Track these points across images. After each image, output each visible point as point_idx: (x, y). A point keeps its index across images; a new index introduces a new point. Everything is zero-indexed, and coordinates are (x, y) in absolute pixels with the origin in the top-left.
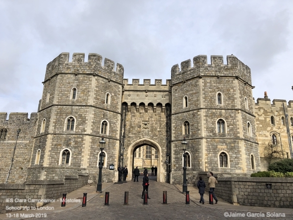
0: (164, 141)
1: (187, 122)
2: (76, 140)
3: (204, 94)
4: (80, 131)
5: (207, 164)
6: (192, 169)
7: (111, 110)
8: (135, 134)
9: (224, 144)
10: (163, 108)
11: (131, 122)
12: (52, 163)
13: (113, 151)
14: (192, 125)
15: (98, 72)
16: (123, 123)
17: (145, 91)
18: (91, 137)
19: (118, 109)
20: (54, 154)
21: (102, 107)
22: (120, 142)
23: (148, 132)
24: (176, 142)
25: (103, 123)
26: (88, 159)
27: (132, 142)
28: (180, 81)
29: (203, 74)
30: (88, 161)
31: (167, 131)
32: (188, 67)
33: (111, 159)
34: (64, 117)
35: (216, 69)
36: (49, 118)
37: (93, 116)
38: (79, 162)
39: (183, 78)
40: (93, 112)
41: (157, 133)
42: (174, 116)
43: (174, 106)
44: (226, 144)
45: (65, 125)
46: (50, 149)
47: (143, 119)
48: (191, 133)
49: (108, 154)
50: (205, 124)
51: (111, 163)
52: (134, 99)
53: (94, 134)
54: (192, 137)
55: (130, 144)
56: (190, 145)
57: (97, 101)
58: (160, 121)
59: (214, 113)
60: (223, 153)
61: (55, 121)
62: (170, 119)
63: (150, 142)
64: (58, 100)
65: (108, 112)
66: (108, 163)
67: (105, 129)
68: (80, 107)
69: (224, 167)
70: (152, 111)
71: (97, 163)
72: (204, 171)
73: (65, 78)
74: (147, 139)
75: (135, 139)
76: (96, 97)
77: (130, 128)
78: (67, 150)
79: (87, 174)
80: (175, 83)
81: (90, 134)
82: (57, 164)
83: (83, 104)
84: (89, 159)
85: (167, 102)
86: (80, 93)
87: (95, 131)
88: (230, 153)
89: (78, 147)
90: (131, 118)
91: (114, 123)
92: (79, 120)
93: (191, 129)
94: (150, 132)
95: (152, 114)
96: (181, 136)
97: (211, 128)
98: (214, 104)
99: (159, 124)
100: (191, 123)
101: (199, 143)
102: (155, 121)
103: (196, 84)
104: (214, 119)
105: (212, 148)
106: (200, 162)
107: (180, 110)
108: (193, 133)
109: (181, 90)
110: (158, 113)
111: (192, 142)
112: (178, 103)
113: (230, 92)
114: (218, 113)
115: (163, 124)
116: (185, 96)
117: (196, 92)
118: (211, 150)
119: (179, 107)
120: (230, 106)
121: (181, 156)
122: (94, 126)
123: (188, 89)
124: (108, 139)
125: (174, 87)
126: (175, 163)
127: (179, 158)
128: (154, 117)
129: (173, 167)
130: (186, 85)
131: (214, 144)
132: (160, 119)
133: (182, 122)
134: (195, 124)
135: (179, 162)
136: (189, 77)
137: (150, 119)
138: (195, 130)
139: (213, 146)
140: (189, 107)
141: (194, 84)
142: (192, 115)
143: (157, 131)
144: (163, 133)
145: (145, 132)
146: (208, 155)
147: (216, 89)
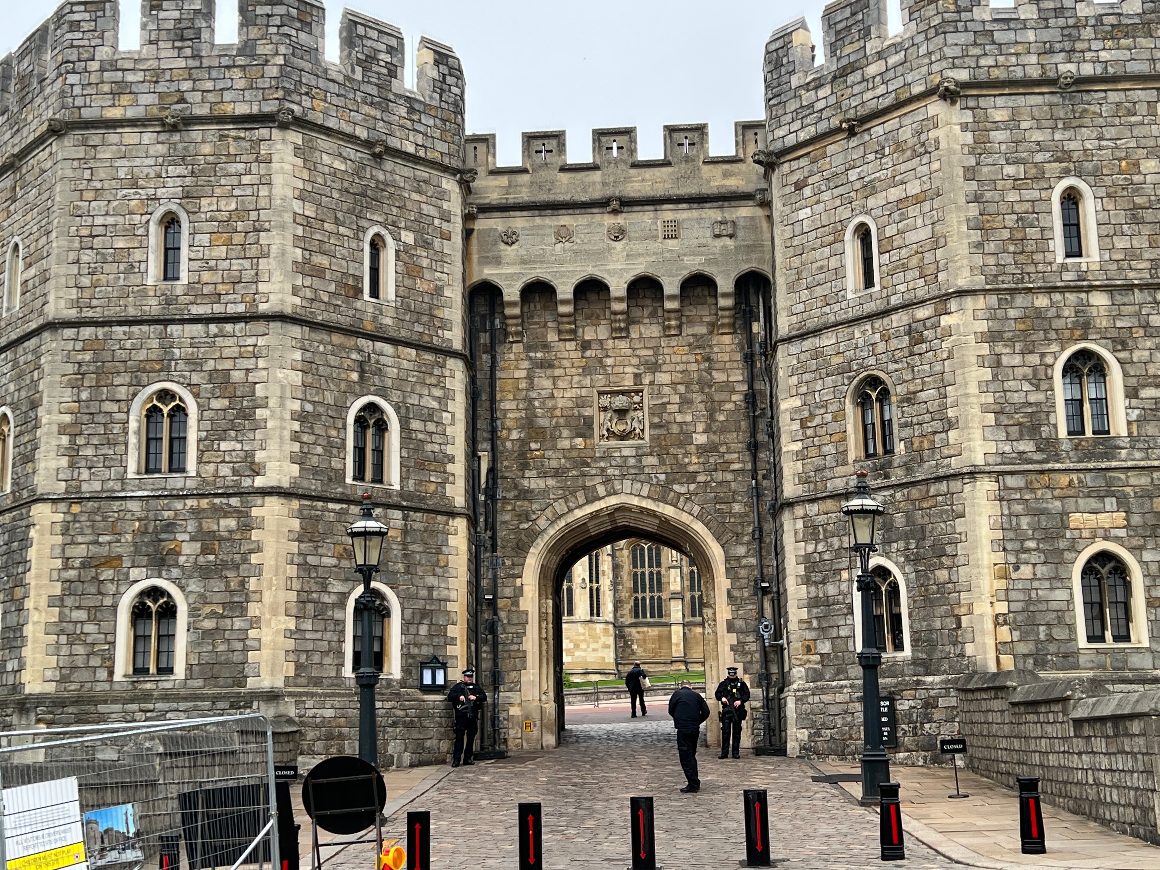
0: (737, 508)
1: (874, 381)
2: (210, 525)
3: (977, 198)
4: (225, 470)
5: (1004, 630)
6: (915, 661)
7: (404, 334)
8: (557, 473)
9: (1110, 503)
10: (723, 302)
11: (531, 400)
12: (73, 668)
13: (431, 581)
14: (909, 399)
15: (307, 102)
16: (483, 412)
17: (602, 204)
18: (295, 504)
19: (445, 325)
20: (82, 615)
21: (344, 321)
22: (473, 522)
23: (639, 457)
24: (813, 509)
25: (360, 421)
26: (289, 634)
27: (542, 523)
28: (823, 127)
29: (963, 75)
30: (290, 644)
31: (754, 448)
32: (866, 34)
33: (423, 630)
34: (122, 392)
35: (1046, 35)
36: (34, 405)
37: (297, 378)
38: (237, 657)
39: (838, 105)
40: (298, 355)
41: (694, 462)
42: (794, 348)
43: (791, 288)
44: (1123, 503)
45: (133, 439)
46: (57, 589)
47: (600, 380)
48: (900, 448)
49: (404, 599)
50: (984, 387)
51: (426, 651)
52: (541, 259)
53: (314, 486)
54: (908, 467)
55: (534, 535)
56: (899, 520)
57: (317, 283)
58: (705, 384)
59: (1039, 314)
60: (1103, 557)
61: (67, 418)
62: (770, 373)
63: (652, 514)
64: (74, 294)
65: (388, 349)
66: (406, 655)
67: (379, 453)
68: (213, 328)
69: (1109, 642)
70: (655, 330)
71: (340, 654)
72: (993, 668)
73: (105, 153)
74: (635, 501)
75: (560, 507)
76: (306, 262)
77: (523, 443)
78: (155, 592)
79: (290, 721)
80: (791, 140)
81: (286, 484)
82: (102, 674)
83: (231, 309)
84: (297, 634)
85: (745, 267)
86: (204, 239)
87: (315, 471)
88: (1147, 556)
89: (224, 565)
90: (530, 378)
91: (429, 416)
92: (216, 404)
93: (903, 420)
94: (651, 454)
95: (656, 349)
96: (840, 470)
97: (1024, 410)
98: (1038, 257)
99: (702, 407)
100: (899, 389)
101: (952, 504)
102: (679, 386)
103: (923, 137)
104: (1043, 355)
105: (1034, 530)
106: (963, 618)
107: (827, 309)
108: (912, 444)
109: (832, 185)
110: (692, 335)
111: (908, 499)
112: (815, 266)
113: (1136, 178)
114: (1066, 313)
115: (729, 406)
116: (857, 221)
117: (926, 187)
118: (1031, 544)
119: (819, 291)
120: (1140, 266)
121: (844, 586)
122: (305, 438)
123: (873, 176)
124: (397, 514)
125: (786, 167)
126: (813, 635)
127: (831, 599)
128: (668, 361)
129: (801, 660)
130: (861, 151)
131: (1045, 505)
132: (704, 374)
133: (846, 382)
134: (922, 390)
135: (833, 627)
136: (878, 97)
137: (646, 380)
138: (928, 428)
139: (1043, 517)
140: (884, 288)
141: (910, 143)
142: (907, 338)
143: (692, 449)
144: (727, 457)
145: (618, 459)
146: (1014, 576)
147: (1049, 162)
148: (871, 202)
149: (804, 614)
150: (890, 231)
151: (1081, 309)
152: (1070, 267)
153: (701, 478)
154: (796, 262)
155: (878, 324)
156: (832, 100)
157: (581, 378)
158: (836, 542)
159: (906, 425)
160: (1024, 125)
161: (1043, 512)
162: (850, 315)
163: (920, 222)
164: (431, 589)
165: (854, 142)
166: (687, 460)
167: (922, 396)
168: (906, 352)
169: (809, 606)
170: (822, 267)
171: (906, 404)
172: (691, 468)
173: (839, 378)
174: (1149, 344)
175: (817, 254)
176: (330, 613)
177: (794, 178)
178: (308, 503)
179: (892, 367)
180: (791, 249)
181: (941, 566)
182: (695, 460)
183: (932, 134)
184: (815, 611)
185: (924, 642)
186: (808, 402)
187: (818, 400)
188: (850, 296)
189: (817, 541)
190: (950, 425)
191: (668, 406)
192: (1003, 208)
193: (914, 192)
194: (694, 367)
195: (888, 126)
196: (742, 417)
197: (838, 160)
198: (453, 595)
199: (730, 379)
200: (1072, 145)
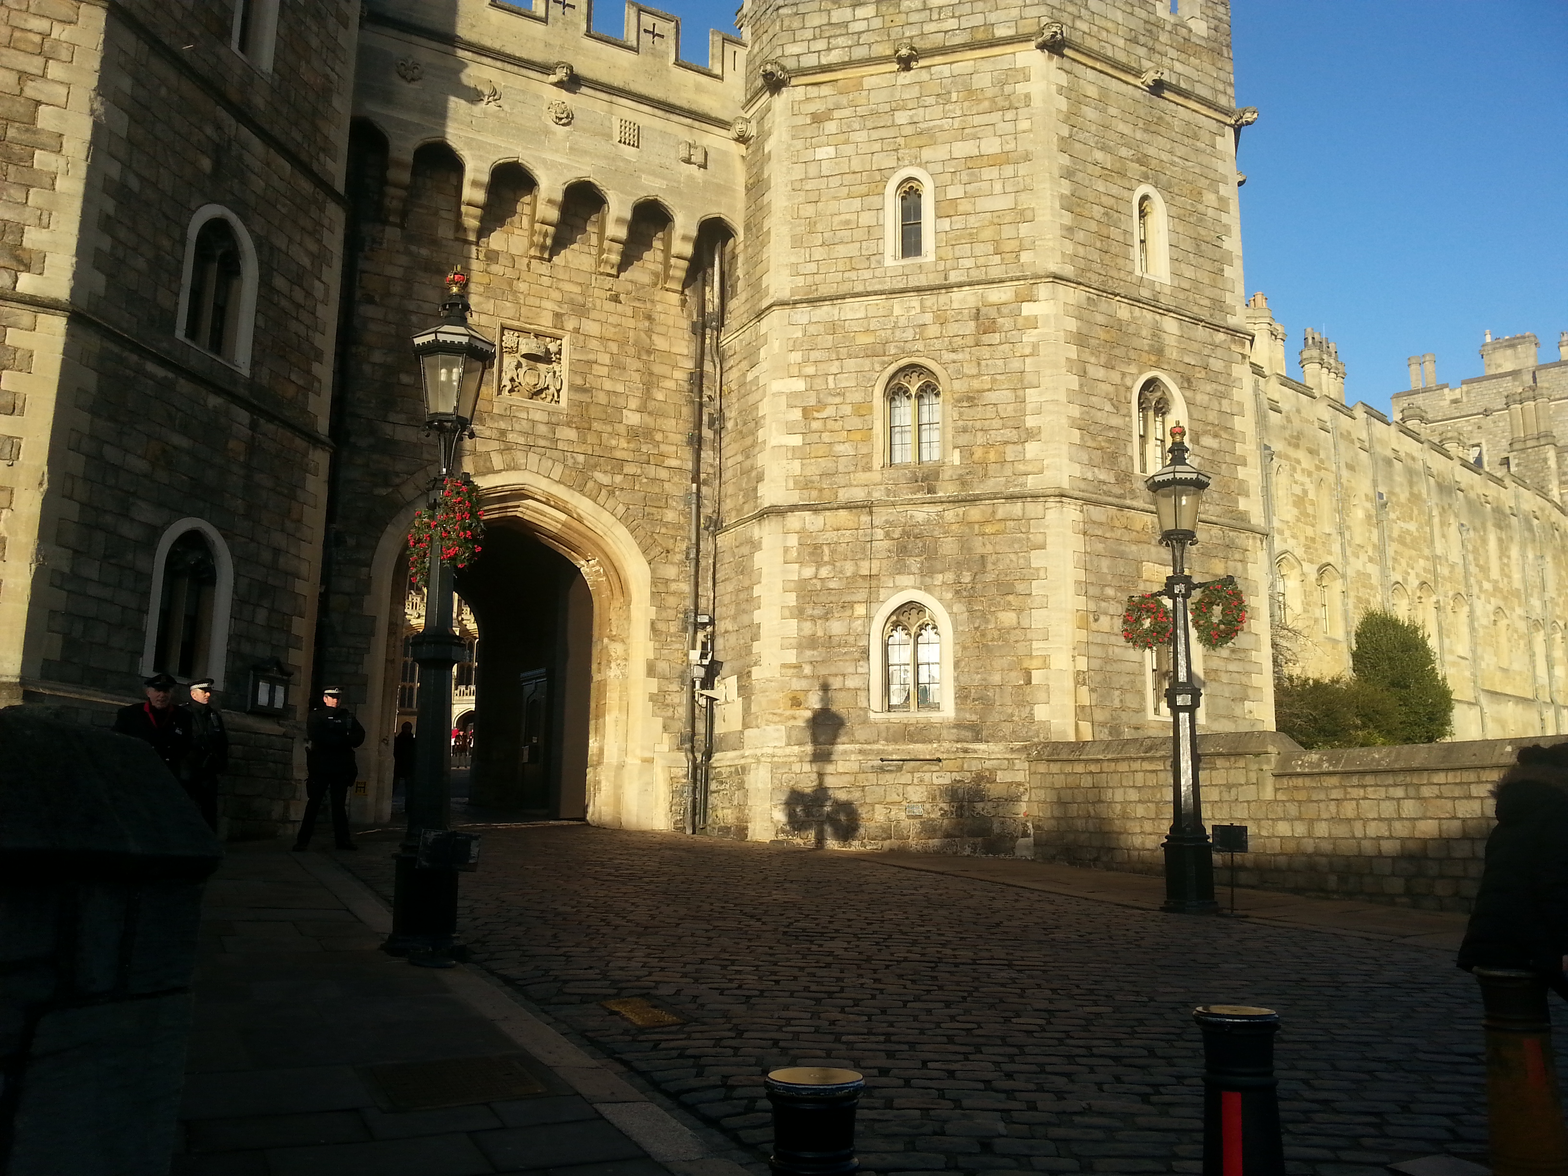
1: (914, 370)
3: (1069, 176)
5: (1083, 691)
6: (958, 726)
7: (277, 131)
10: (678, 247)
13: (279, 539)
14: (970, 399)
17: (545, 69)
19: (328, 148)
21: (200, 65)
23: (553, 425)
24: (816, 522)
25: (204, 241)
28: (859, 53)
33: (261, 616)
41: (622, 447)
42: (799, 317)
43: (797, 242)
47: (507, 309)
48: (954, 456)
49: (240, 560)
50: (1071, 396)
51: (263, 652)
53: (127, 322)
54: (963, 482)
55: (394, 507)
56: (949, 547)
58: (643, 350)
59: (1121, 326)
63: (562, 505)
66: (234, 654)
67: (218, 308)
70: (586, 262)
72: (1071, 736)
74: (542, 484)
85: (713, 211)
87: (131, 298)
91: (297, 276)
93: (960, 423)
94: (568, 425)
95: (585, 287)
96: (862, 477)
97: (1105, 433)
98: (1121, 262)
99: (636, 377)
100: (957, 385)
101: (1028, 532)
102: (610, 343)
103: (1008, 89)
104: (1124, 374)
105: (1114, 575)
106: (1035, 674)
107: (853, 275)
108: (972, 454)
109: (869, 124)
110: (632, 282)
111: (963, 521)
112: (837, 219)
113: (1201, 208)
114: (1144, 333)
115: (670, 384)
116: (904, 173)
117: (1010, 147)
118: (1110, 592)
119: (841, 251)
120: (1202, 302)
121: (858, 625)
122: (122, 234)
123: (932, 124)
124: (243, 416)
125: (799, 93)
126: (803, 684)
127: (835, 640)
128: (598, 307)
129: (781, 715)
130: (915, 92)
131: (1123, 548)
132: (643, 335)
133: (878, 367)
134: (989, 390)
135: (836, 675)
136: (946, 32)
137: (571, 324)
138: (996, 436)
139: (1121, 562)
140: (941, 259)
141: (989, 93)
142: (972, 324)
143: (622, 429)
144: (664, 448)
145: (524, 422)
146: (1094, 626)
147: (1132, 161)
148: (927, 154)
149: (791, 657)
150: (954, 192)
151: (1157, 331)
152: (1146, 283)
153: (630, 469)
154: (809, 210)
155: (930, 300)
156: (877, 23)
157: (481, 299)
158: (849, 568)
159: (965, 430)
160: (1112, 111)
161: (1122, 555)
162: (887, 286)
163: (998, 187)
164: (277, 552)
165: (906, 77)
166: (614, 442)
167: (992, 397)
168: (970, 341)
169: (800, 647)
170: (847, 222)
171: (965, 404)
172: (619, 454)
173: (867, 361)
174: (1209, 388)
175: (843, 206)
176: (130, 557)
177: (812, 108)
178: (116, 349)
179: (948, 356)
180: (802, 193)
181: (1008, 607)
182: (623, 444)
183: (1021, 88)
184: (809, 653)
185: (974, 700)
186: (816, 387)
187: (831, 385)
188: (889, 261)
189: (819, 564)
190: (1031, 435)
191: (595, 366)
192: (1091, 196)
193: (991, 151)
194: (631, 323)
195: (957, 68)
196: (683, 402)
197: (882, 96)
198: (304, 569)
199: (674, 350)
200: (1151, 151)
